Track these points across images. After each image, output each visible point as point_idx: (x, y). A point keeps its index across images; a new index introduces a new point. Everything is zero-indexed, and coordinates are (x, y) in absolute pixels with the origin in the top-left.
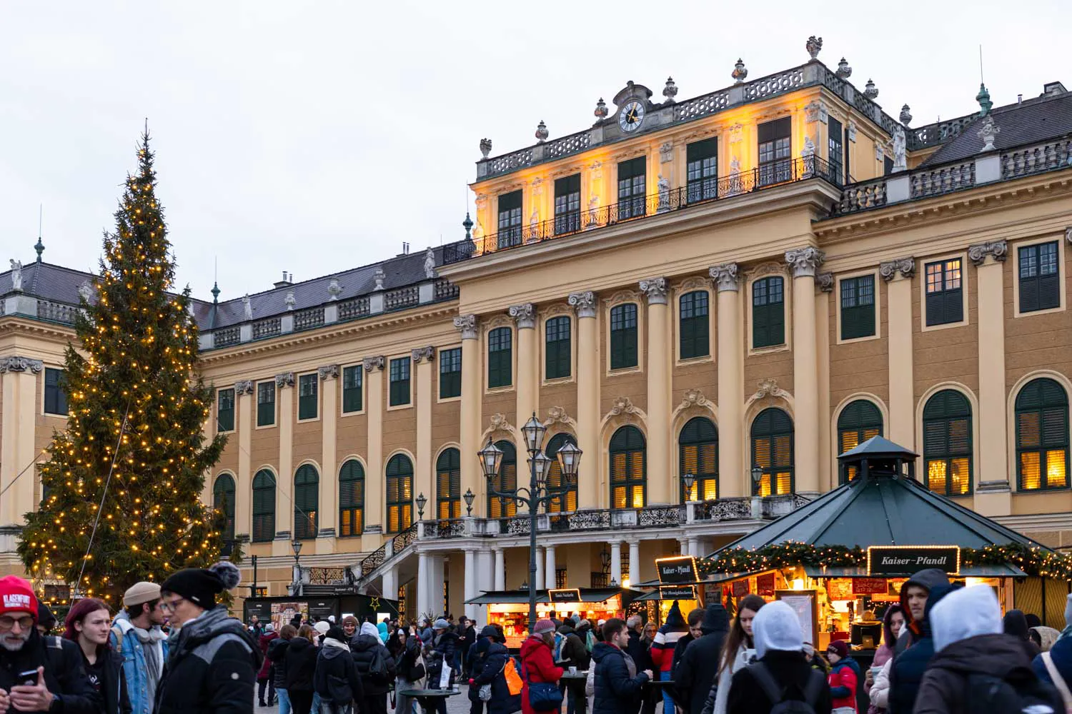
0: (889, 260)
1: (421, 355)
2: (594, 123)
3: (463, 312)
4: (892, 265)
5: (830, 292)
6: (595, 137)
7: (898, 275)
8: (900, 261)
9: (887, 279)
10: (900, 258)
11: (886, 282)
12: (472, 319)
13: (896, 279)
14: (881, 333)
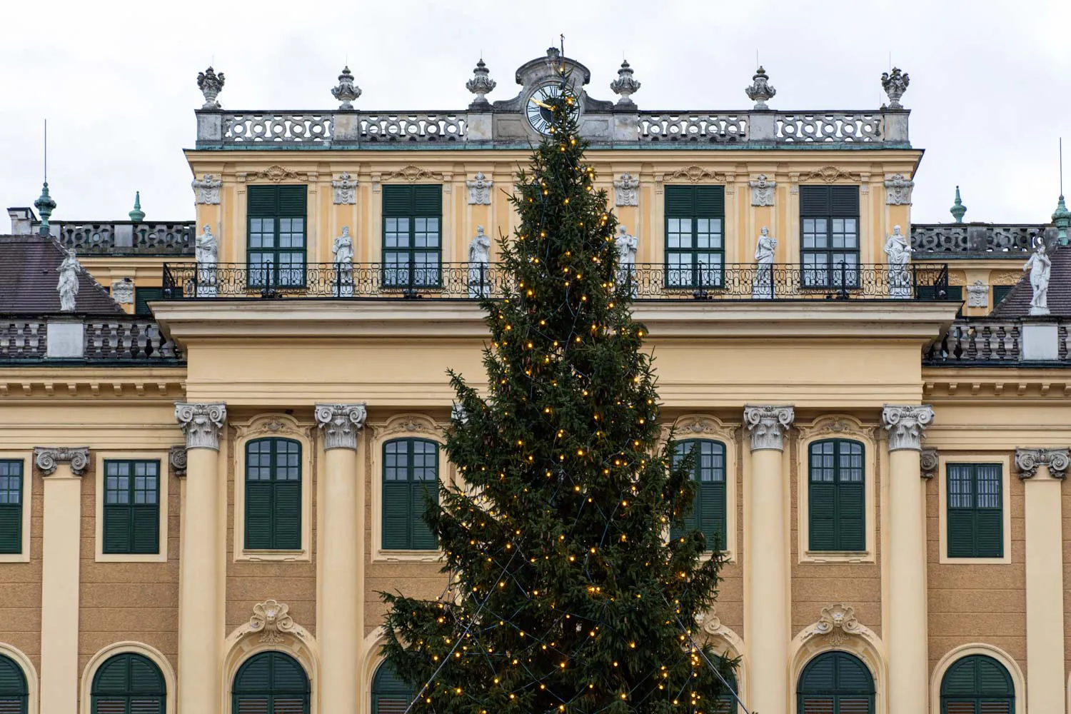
0: (1032, 447)
1: (57, 460)
2: (471, 102)
3: (196, 395)
4: (1034, 455)
5: (930, 479)
6: (477, 129)
7: (1043, 472)
8: (1046, 451)
9: (1023, 475)
10: (1047, 447)
11: (1022, 480)
12: (221, 413)
13: (1037, 477)
14: (1012, 555)
